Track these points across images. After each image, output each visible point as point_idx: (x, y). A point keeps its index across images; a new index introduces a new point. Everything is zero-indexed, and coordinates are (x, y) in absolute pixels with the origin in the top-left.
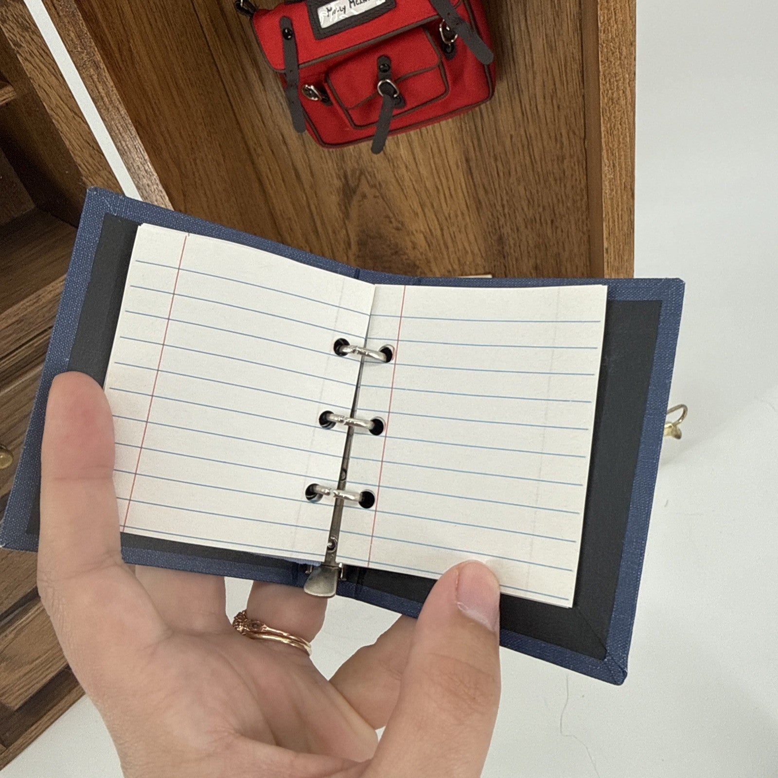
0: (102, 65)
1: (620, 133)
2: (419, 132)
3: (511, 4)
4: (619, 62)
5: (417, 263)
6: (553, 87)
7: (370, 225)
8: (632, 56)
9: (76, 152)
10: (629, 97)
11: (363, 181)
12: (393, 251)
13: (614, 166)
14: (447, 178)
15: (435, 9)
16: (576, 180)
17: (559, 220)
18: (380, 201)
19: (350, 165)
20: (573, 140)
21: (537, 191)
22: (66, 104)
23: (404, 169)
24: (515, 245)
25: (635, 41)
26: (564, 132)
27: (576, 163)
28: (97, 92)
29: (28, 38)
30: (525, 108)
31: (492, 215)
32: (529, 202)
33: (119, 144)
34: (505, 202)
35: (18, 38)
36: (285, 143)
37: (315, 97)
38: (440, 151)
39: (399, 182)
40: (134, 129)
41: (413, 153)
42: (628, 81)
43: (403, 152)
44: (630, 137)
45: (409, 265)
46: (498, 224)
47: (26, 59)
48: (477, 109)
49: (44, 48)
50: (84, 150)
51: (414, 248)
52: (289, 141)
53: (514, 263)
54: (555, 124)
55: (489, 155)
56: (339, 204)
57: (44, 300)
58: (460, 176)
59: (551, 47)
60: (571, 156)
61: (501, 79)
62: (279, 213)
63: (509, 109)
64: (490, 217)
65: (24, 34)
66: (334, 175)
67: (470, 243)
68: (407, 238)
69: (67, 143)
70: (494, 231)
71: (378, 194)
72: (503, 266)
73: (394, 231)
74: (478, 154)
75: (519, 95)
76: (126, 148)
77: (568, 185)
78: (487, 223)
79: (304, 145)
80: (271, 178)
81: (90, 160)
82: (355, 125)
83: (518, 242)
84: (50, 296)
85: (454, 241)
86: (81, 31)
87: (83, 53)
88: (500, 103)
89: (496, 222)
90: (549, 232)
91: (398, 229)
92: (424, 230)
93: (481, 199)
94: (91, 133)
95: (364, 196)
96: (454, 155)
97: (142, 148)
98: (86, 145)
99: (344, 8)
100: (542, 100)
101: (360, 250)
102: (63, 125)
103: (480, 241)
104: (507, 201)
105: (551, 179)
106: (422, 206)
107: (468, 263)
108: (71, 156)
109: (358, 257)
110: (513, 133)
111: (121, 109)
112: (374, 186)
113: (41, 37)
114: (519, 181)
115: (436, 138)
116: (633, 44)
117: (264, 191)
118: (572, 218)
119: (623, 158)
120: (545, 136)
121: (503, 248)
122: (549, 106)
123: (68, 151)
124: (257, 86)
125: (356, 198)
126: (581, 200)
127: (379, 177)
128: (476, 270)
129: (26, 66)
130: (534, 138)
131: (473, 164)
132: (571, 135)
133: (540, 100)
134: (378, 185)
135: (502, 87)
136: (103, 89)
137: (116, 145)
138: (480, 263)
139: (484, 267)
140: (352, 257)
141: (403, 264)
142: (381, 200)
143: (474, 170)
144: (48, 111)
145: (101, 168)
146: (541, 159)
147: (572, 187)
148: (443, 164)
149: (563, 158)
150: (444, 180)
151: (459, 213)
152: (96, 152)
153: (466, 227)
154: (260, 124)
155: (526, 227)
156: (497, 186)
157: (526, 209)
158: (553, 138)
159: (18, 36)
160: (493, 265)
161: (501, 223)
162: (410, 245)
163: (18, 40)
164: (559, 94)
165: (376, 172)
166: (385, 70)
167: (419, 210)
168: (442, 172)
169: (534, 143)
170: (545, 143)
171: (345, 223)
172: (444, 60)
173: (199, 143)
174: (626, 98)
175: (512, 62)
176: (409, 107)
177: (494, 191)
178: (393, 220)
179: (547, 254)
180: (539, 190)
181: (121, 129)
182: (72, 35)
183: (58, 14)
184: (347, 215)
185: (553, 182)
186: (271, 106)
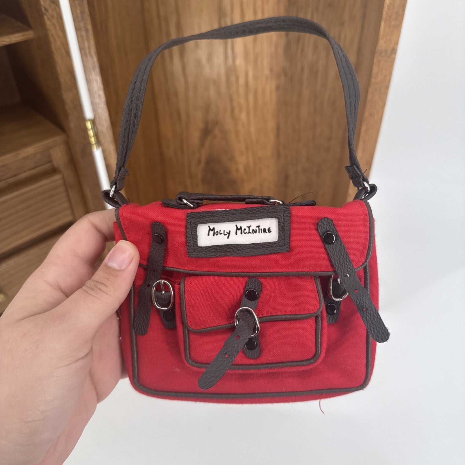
5: (237, 181)
9: (63, 76)
11: (217, 128)
12: (224, 172)
19: (211, 117)
28: (83, 45)
29: (53, 8)
45: (231, 181)
51: (237, 172)
56: (200, 138)
65: (52, 5)
68: (234, 166)
86: (84, 11)
91: (230, 159)
95: (215, 137)
101: (206, 167)
102: (60, 59)
103: (275, 176)
108: (59, 78)
109: (204, 170)
111: (94, 58)
113: (60, 8)
116: (387, 87)
117: (157, 120)
123: (58, 74)
125: (210, 137)
129: (48, 22)
131: (281, 132)
136: (88, 45)
140: (200, 170)
143: (280, 135)
144: (53, 49)
159: (48, 5)
162: (235, 170)
165: (224, 124)
171: (200, 149)
182: (78, 11)
184: (203, 144)
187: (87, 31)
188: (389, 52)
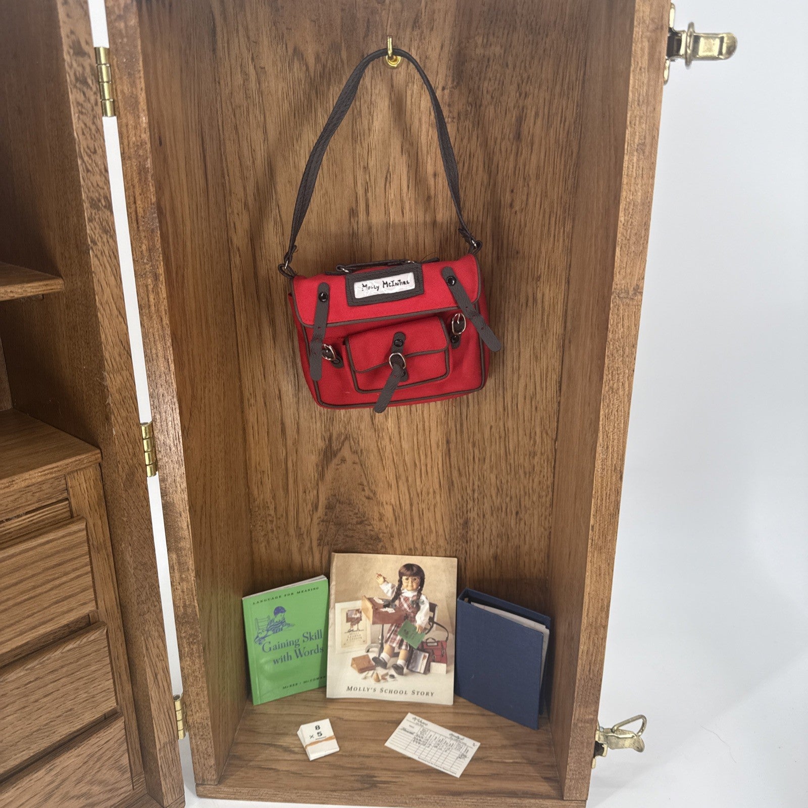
0: (162, 278)
1: (616, 419)
2: (409, 409)
3: (508, 317)
4: (621, 358)
5: (381, 535)
6: (534, 390)
7: (342, 490)
8: (633, 356)
9: (108, 347)
10: (627, 389)
11: (347, 444)
12: (359, 520)
13: (607, 448)
14: (426, 455)
15: (456, 303)
16: (544, 477)
17: (523, 512)
18: (358, 467)
19: (337, 429)
20: (545, 440)
21: (507, 481)
22: (115, 304)
23: (387, 440)
24: (478, 531)
25: (636, 344)
26: (538, 430)
27: (546, 461)
28: (147, 300)
29: (105, 240)
30: (507, 404)
31: (462, 497)
32: (498, 489)
33: (149, 351)
34: (476, 487)
35: (96, 238)
36: (280, 398)
37: (328, 357)
38: (424, 430)
39: (380, 451)
40: (170, 340)
41: (399, 428)
42: (627, 375)
43: (391, 424)
44: (624, 423)
45: (371, 537)
46: (467, 506)
47: (96, 256)
48: (465, 397)
49: (115, 251)
50: (116, 348)
51: (381, 520)
52: (284, 397)
53: (476, 549)
54: (531, 423)
55: (469, 440)
56: (317, 465)
57: (16, 487)
58: (438, 455)
59: (537, 357)
60: (542, 454)
61: (490, 376)
62: (253, 465)
63: (493, 403)
64: (460, 499)
65: (102, 236)
66: (320, 436)
67: (436, 522)
68: (376, 508)
69: (103, 336)
70: (461, 514)
71: (357, 460)
72: (464, 551)
73: (364, 499)
74: (459, 437)
75: (503, 392)
76: (154, 356)
77: (536, 480)
78: (456, 505)
79: (298, 403)
80: (256, 428)
81: (118, 359)
82: (359, 389)
83: (482, 529)
84: (23, 484)
85: (420, 517)
86: (154, 246)
87: (147, 264)
88: (486, 396)
89: (465, 505)
90: (513, 522)
91: (368, 498)
92: (394, 504)
93: (454, 479)
94: (127, 334)
95: (343, 460)
96: (436, 435)
97: (171, 358)
98: (119, 343)
99: (378, 287)
100: (523, 400)
101: (326, 515)
102: (106, 320)
103: (446, 522)
104: (478, 486)
105: (521, 472)
106: (397, 478)
107: (431, 543)
108: (102, 351)
109: (323, 521)
110: (493, 424)
111: (164, 319)
112: (356, 452)
113: (115, 242)
114: (491, 468)
115: (423, 418)
116: (634, 346)
117: (245, 440)
118: (536, 512)
119: (616, 441)
120: (521, 432)
121: (467, 532)
122: (528, 406)
123: (101, 344)
124: (269, 343)
125: (336, 461)
126: (546, 496)
127: (362, 444)
128: (437, 552)
129: (94, 261)
130: (511, 430)
131: (452, 446)
132: (545, 435)
133: (521, 399)
134: (359, 451)
135: (490, 383)
136: (154, 299)
137: (145, 352)
138: (442, 545)
139: (445, 550)
140: (316, 521)
141: (366, 535)
142: (360, 466)
143: (452, 452)
144: (98, 304)
145: (124, 368)
146: (515, 451)
147: (540, 482)
148: (425, 442)
149: (535, 454)
150: (423, 457)
151: (431, 491)
152: (126, 353)
153: (435, 506)
154: (261, 377)
155: (492, 514)
156: (471, 470)
157: (494, 497)
158: (528, 434)
159: (97, 235)
160: (455, 548)
161: (469, 507)
162: (376, 516)
163: (96, 239)
164: (537, 398)
165: (360, 439)
166: (399, 344)
167: (394, 483)
168: (422, 448)
169: (511, 435)
170: (520, 439)
171: (318, 485)
172: (450, 348)
173: (210, 375)
174: (624, 390)
175: (501, 364)
176: (410, 381)
177: (467, 474)
178: (366, 489)
179: (507, 545)
180: (509, 480)
181: (157, 338)
182: (144, 247)
183: (138, 227)
184: (322, 476)
185: (522, 476)
186: (277, 362)
187: (156, 277)
188: (631, 293)
